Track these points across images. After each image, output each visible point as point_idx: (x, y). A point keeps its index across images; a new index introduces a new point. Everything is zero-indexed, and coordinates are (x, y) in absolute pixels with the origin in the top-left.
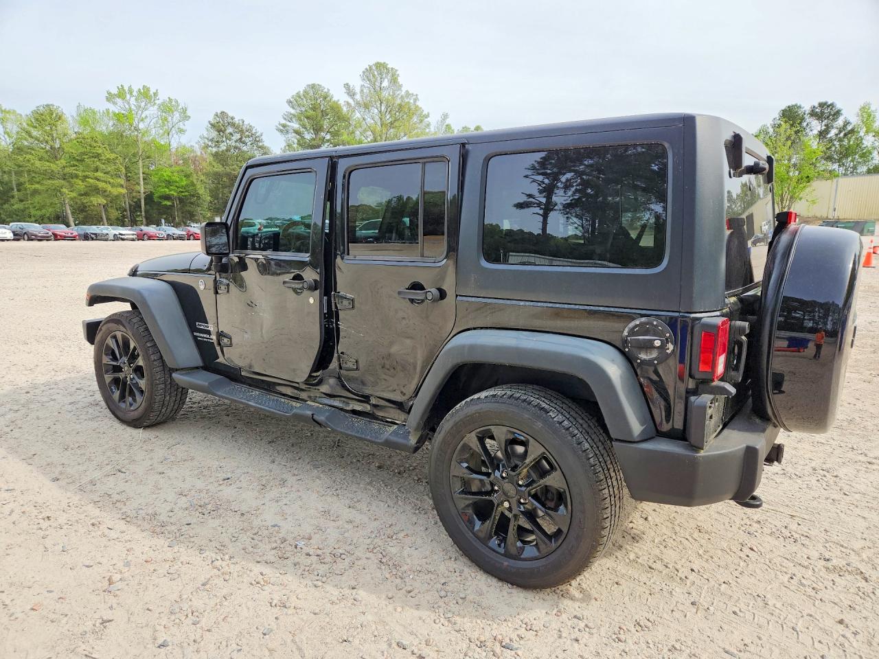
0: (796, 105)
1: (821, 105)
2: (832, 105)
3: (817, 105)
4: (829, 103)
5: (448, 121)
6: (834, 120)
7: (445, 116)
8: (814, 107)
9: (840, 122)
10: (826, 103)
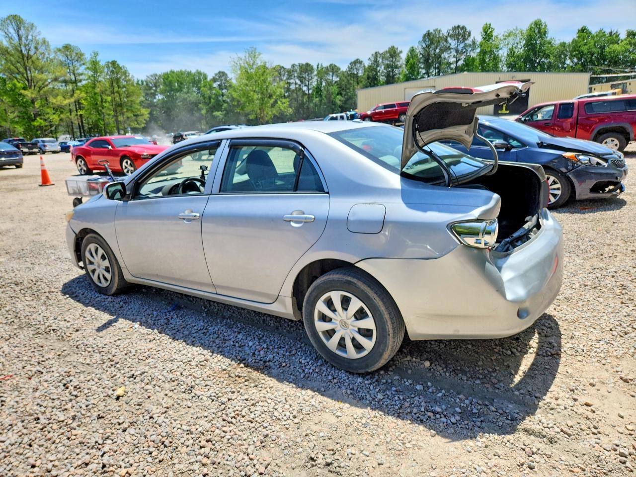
0: (437, 30)
1: (455, 29)
2: (463, 27)
3: (451, 29)
4: (461, 26)
5: (98, 59)
6: (464, 39)
7: (96, 54)
8: (450, 30)
9: (469, 41)
10: (459, 27)
